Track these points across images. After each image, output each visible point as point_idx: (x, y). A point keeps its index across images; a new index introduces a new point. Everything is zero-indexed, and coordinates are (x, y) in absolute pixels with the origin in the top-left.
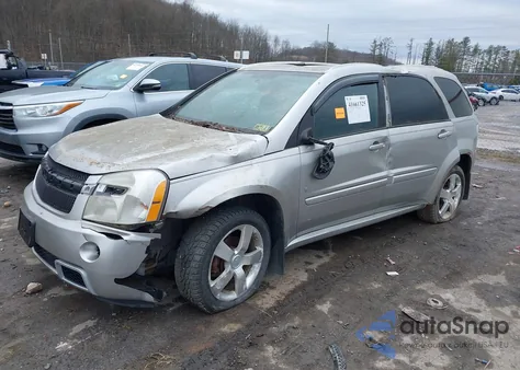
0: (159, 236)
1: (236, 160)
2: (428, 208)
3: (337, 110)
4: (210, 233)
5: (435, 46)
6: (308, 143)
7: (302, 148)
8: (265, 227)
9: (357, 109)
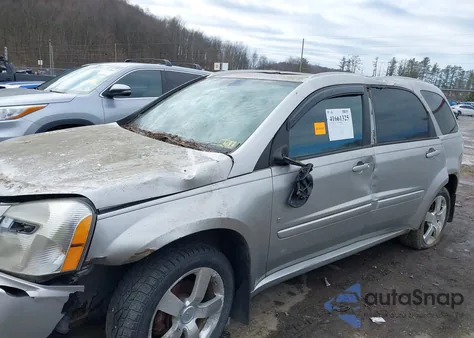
0: (81, 288)
1: (191, 185)
2: (412, 234)
3: (317, 125)
4: (152, 282)
5: (397, 65)
6: (282, 163)
7: (274, 170)
8: (227, 267)
9: (340, 124)
